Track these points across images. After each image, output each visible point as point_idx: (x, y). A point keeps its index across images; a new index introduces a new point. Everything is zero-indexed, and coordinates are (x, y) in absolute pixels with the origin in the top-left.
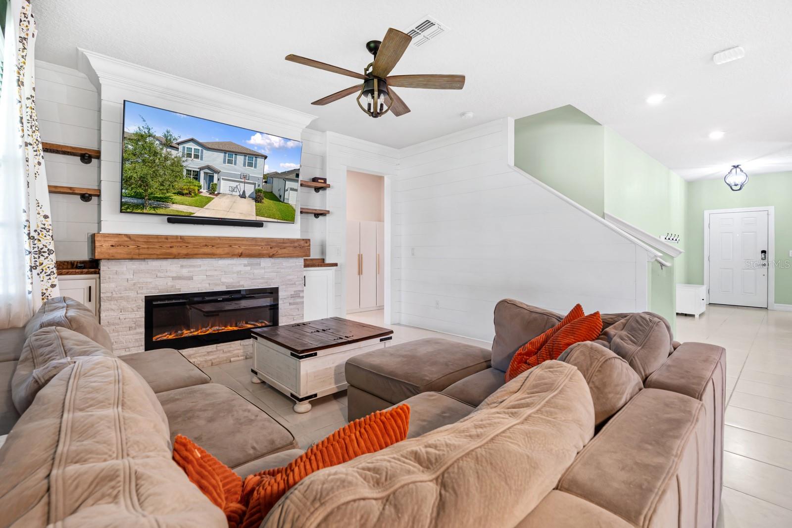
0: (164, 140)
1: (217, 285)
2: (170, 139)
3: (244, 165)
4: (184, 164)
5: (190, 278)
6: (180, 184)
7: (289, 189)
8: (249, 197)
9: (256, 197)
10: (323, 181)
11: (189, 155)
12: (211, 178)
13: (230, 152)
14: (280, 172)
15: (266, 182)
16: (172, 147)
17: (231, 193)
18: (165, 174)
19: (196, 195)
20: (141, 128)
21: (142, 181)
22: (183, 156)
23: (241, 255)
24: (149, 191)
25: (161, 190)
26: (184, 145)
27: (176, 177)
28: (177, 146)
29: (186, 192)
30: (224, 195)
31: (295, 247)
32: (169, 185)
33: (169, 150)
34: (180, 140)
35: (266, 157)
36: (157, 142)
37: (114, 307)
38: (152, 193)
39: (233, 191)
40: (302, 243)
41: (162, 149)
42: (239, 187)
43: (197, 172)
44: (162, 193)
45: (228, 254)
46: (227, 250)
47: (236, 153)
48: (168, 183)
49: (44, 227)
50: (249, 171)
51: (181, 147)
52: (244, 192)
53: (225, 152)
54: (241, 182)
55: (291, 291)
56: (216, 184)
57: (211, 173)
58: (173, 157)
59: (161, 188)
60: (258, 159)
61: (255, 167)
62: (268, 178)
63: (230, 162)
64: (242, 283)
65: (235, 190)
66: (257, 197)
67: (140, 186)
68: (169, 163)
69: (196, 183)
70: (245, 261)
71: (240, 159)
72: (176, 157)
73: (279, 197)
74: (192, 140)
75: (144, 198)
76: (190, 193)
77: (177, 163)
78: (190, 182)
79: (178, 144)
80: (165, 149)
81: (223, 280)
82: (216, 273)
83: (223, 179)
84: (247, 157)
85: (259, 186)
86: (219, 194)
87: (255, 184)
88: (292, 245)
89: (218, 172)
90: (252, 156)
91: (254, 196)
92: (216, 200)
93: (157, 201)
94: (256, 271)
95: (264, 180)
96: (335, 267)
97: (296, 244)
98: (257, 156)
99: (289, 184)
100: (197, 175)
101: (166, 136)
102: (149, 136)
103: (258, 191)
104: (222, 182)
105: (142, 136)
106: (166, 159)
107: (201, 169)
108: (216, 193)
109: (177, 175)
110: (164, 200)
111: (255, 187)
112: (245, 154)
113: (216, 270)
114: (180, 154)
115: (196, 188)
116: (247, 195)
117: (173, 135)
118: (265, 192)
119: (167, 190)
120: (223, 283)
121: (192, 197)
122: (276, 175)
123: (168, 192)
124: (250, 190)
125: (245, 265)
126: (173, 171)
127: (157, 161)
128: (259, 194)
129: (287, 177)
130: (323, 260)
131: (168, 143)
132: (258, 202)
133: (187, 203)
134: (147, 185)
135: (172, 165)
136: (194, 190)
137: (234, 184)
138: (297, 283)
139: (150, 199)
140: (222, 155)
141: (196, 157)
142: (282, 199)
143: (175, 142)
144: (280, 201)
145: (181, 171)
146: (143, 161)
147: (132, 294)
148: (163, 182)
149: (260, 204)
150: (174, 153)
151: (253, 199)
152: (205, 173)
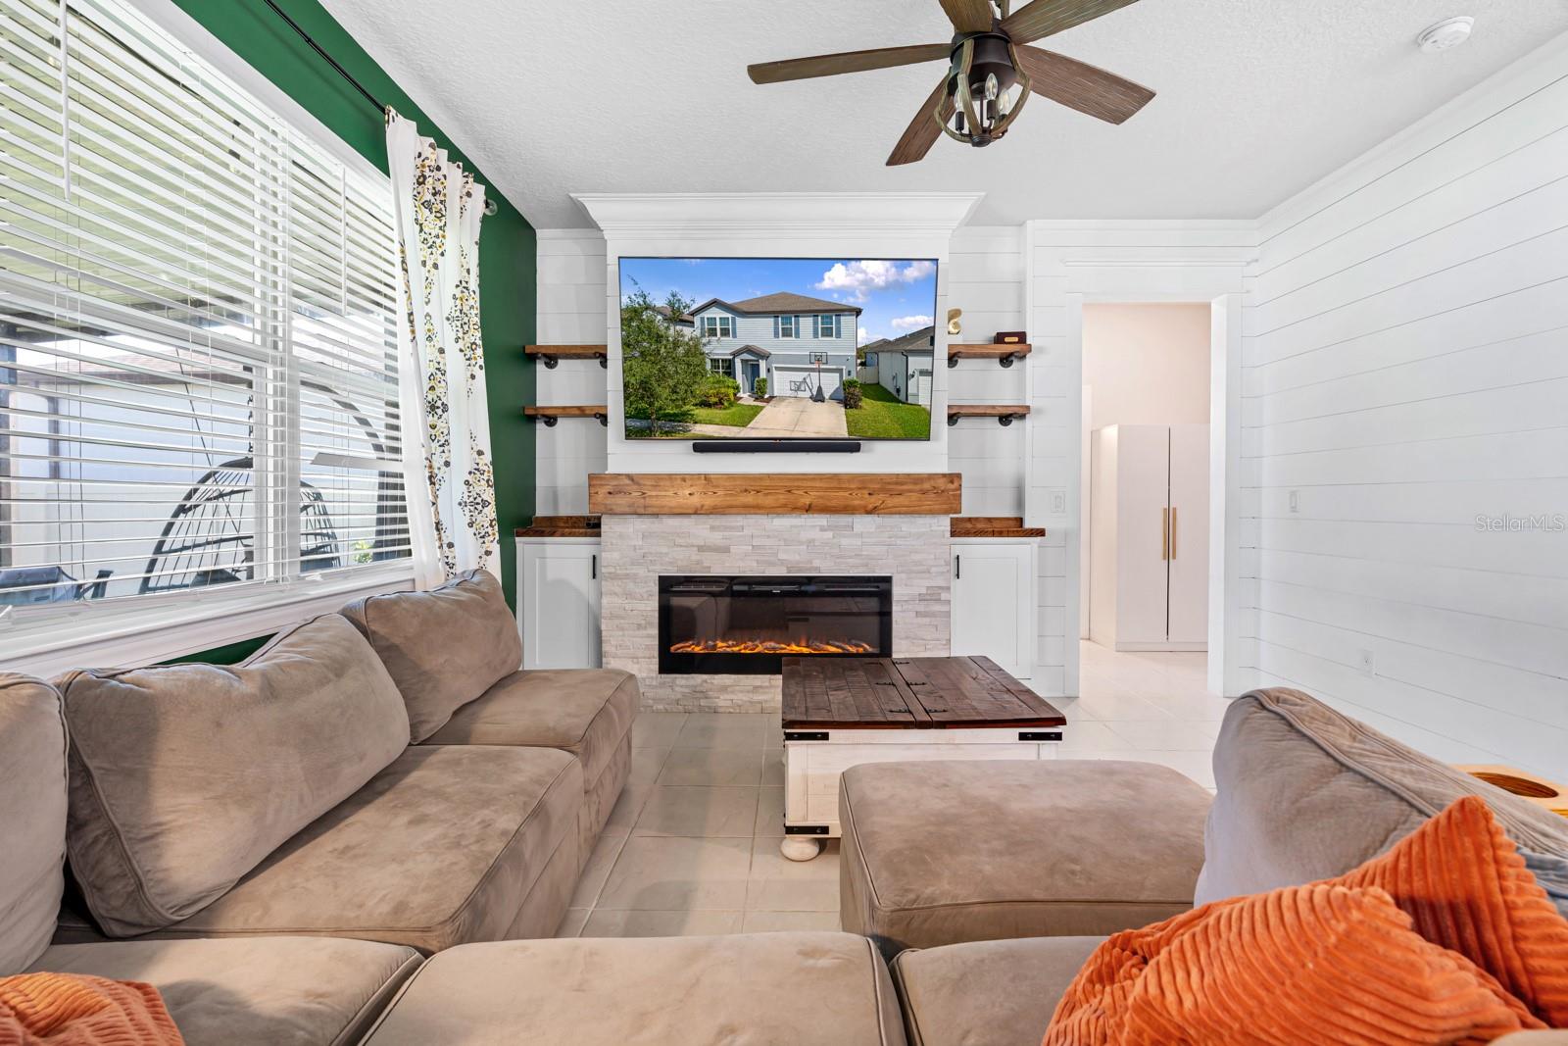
0: (669, 312)
1: (771, 564)
2: (679, 308)
3: (816, 335)
4: (706, 350)
5: (726, 550)
6: (703, 388)
7: (917, 374)
8: (831, 398)
9: (846, 398)
10: (1016, 339)
11: (713, 333)
12: (755, 369)
13: (785, 313)
14: (892, 339)
15: (863, 364)
16: (684, 322)
17: (794, 394)
18: (677, 373)
19: (731, 404)
20: (633, 297)
21: (644, 389)
22: (703, 336)
23: (809, 509)
24: (656, 404)
25: (673, 401)
26: (702, 315)
27: (695, 374)
28: (690, 318)
29: (714, 400)
30: (782, 399)
31: (924, 492)
32: (686, 391)
33: (678, 328)
34: (694, 307)
35: (858, 312)
36: (660, 317)
37: (617, 590)
38: (660, 409)
39: (798, 389)
40: (941, 484)
41: (668, 328)
42: (808, 380)
43: (730, 360)
44: (677, 407)
45: (784, 506)
46: (782, 498)
47: (797, 314)
48: (683, 387)
49: (477, 467)
50: (825, 344)
51: (697, 320)
52: (820, 389)
53: (775, 314)
54: (813, 370)
55: (920, 586)
56: (764, 380)
57: (754, 358)
58: (686, 339)
59: (674, 397)
60: (842, 318)
61: (838, 335)
62: (867, 355)
63: (787, 333)
64: (816, 563)
65: (803, 388)
66: (848, 397)
67: (642, 398)
68: (681, 350)
69: (729, 381)
70: (822, 520)
71: (806, 323)
72: (691, 339)
73: (894, 393)
74: (714, 303)
75: (650, 418)
76: (721, 402)
77: (694, 350)
78: (719, 382)
79: (693, 314)
80: (672, 328)
81: (782, 556)
82: (768, 542)
83: (776, 368)
84: (820, 318)
85: (849, 373)
86: (772, 398)
87: (840, 371)
88: (918, 487)
89: (766, 356)
90: (831, 314)
91: (842, 395)
92: (769, 411)
93: (670, 421)
94: (845, 542)
95: (859, 361)
96: (1039, 539)
97: (927, 486)
98: (841, 311)
99: (916, 363)
100: (729, 367)
101: (671, 304)
102: (646, 309)
103: (848, 385)
104: (776, 373)
105: (635, 311)
106: (676, 344)
107: (735, 354)
108: (766, 396)
109: (697, 373)
110: (682, 417)
111: (841, 377)
112: (814, 313)
113: (769, 537)
114: (698, 333)
115: (731, 391)
116: (827, 396)
117: (683, 300)
118: (864, 386)
119: (683, 399)
120: (782, 562)
121: (725, 409)
122: (884, 346)
123: (685, 404)
124: (831, 383)
125: (823, 529)
126: (689, 365)
127: (663, 350)
128: (852, 390)
129: (909, 347)
130: (1020, 521)
131: (676, 317)
132: (851, 407)
133: (717, 420)
134: (652, 395)
135: (686, 354)
136: (727, 395)
137: (799, 376)
138: (933, 569)
139: (658, 419)
140: (771, 321)
141: (725, 332)
142: (902, 397)
143: (686, 311)
144: (899, 401)
145: (702, 364)
146: (642, 354)
147: (641, 571)
148: (675, 386)
149: (854, 411)
150: (687, 331)
151: (840, 401)
152: (742, 360)
